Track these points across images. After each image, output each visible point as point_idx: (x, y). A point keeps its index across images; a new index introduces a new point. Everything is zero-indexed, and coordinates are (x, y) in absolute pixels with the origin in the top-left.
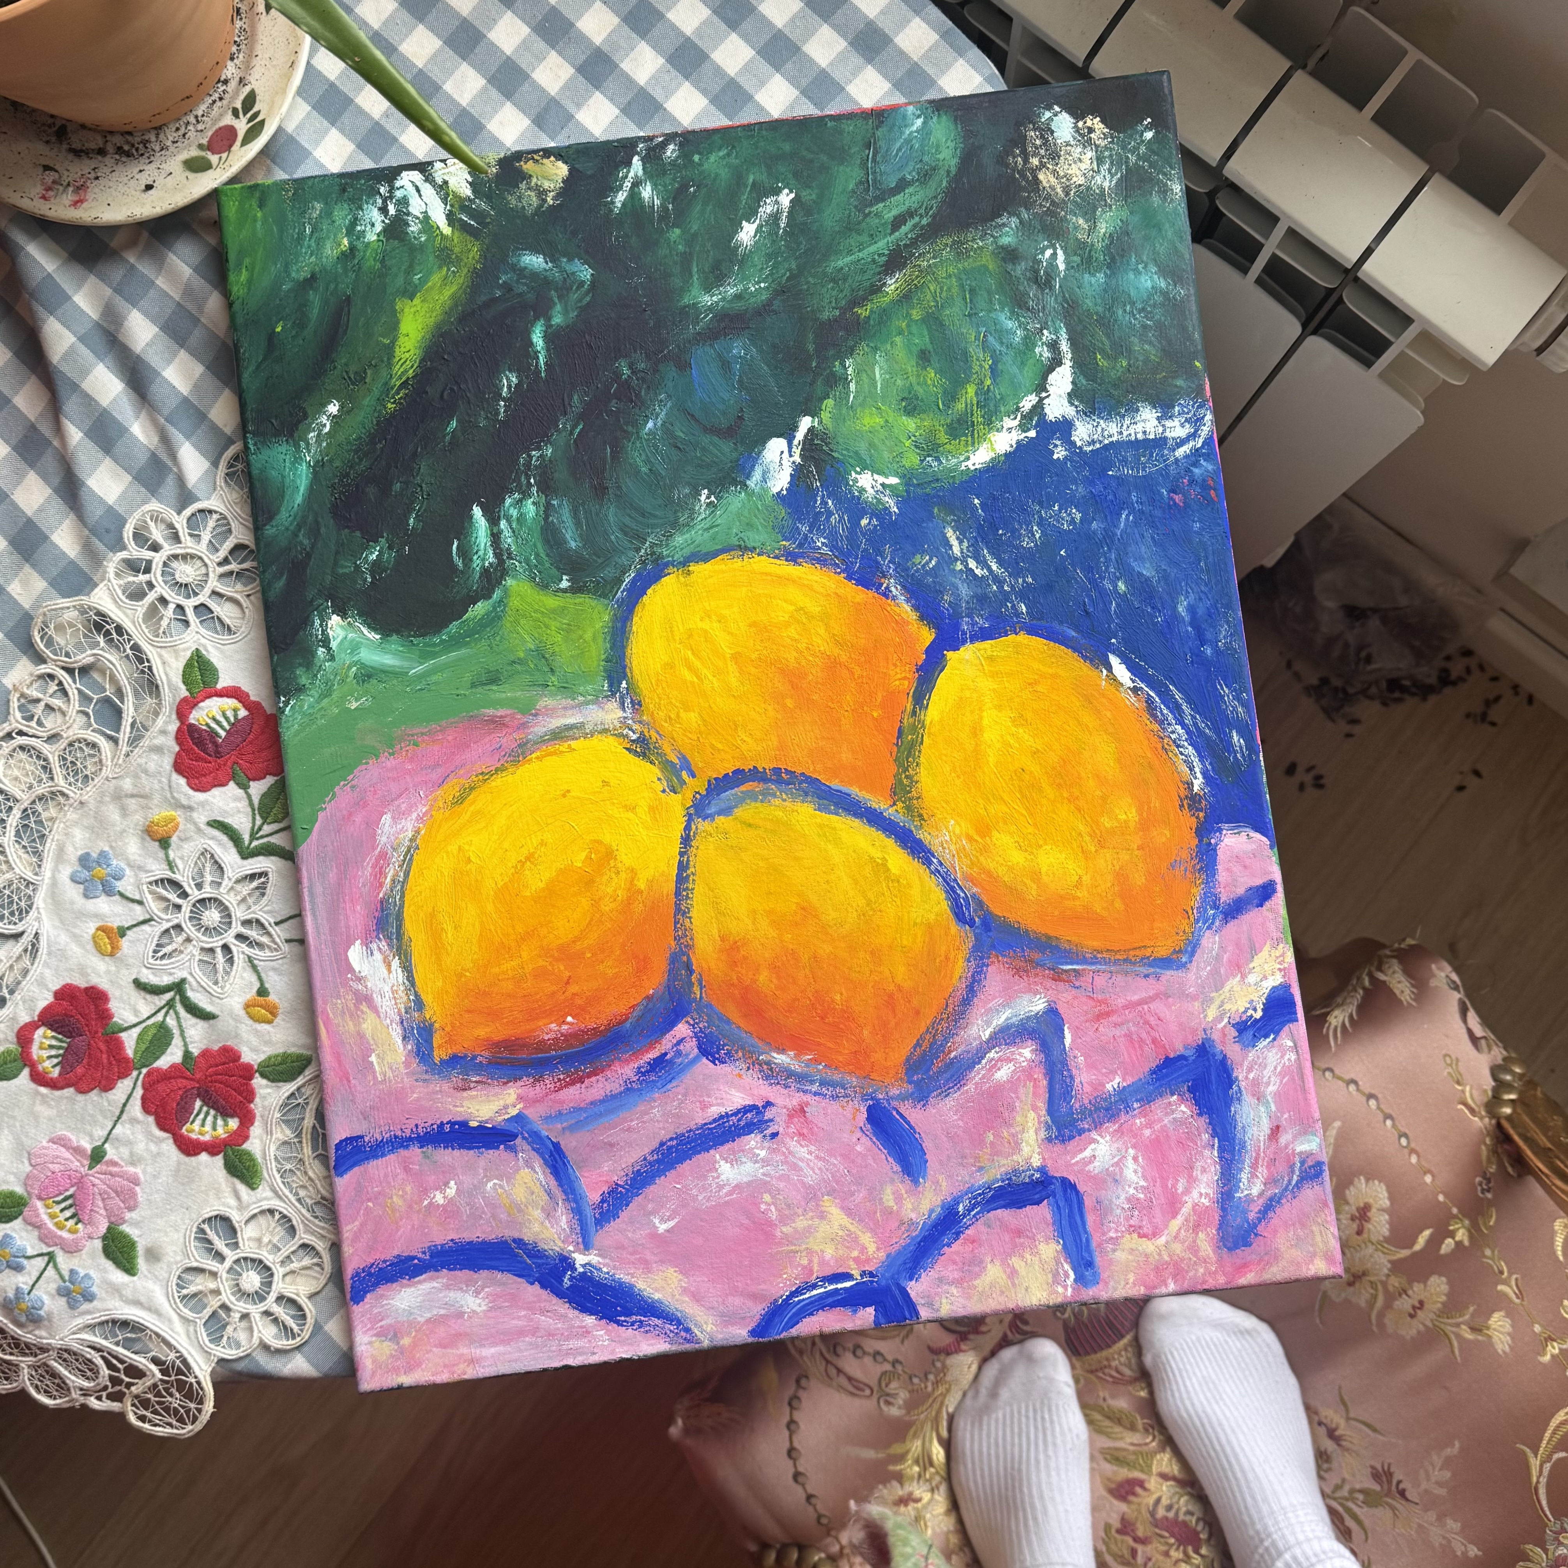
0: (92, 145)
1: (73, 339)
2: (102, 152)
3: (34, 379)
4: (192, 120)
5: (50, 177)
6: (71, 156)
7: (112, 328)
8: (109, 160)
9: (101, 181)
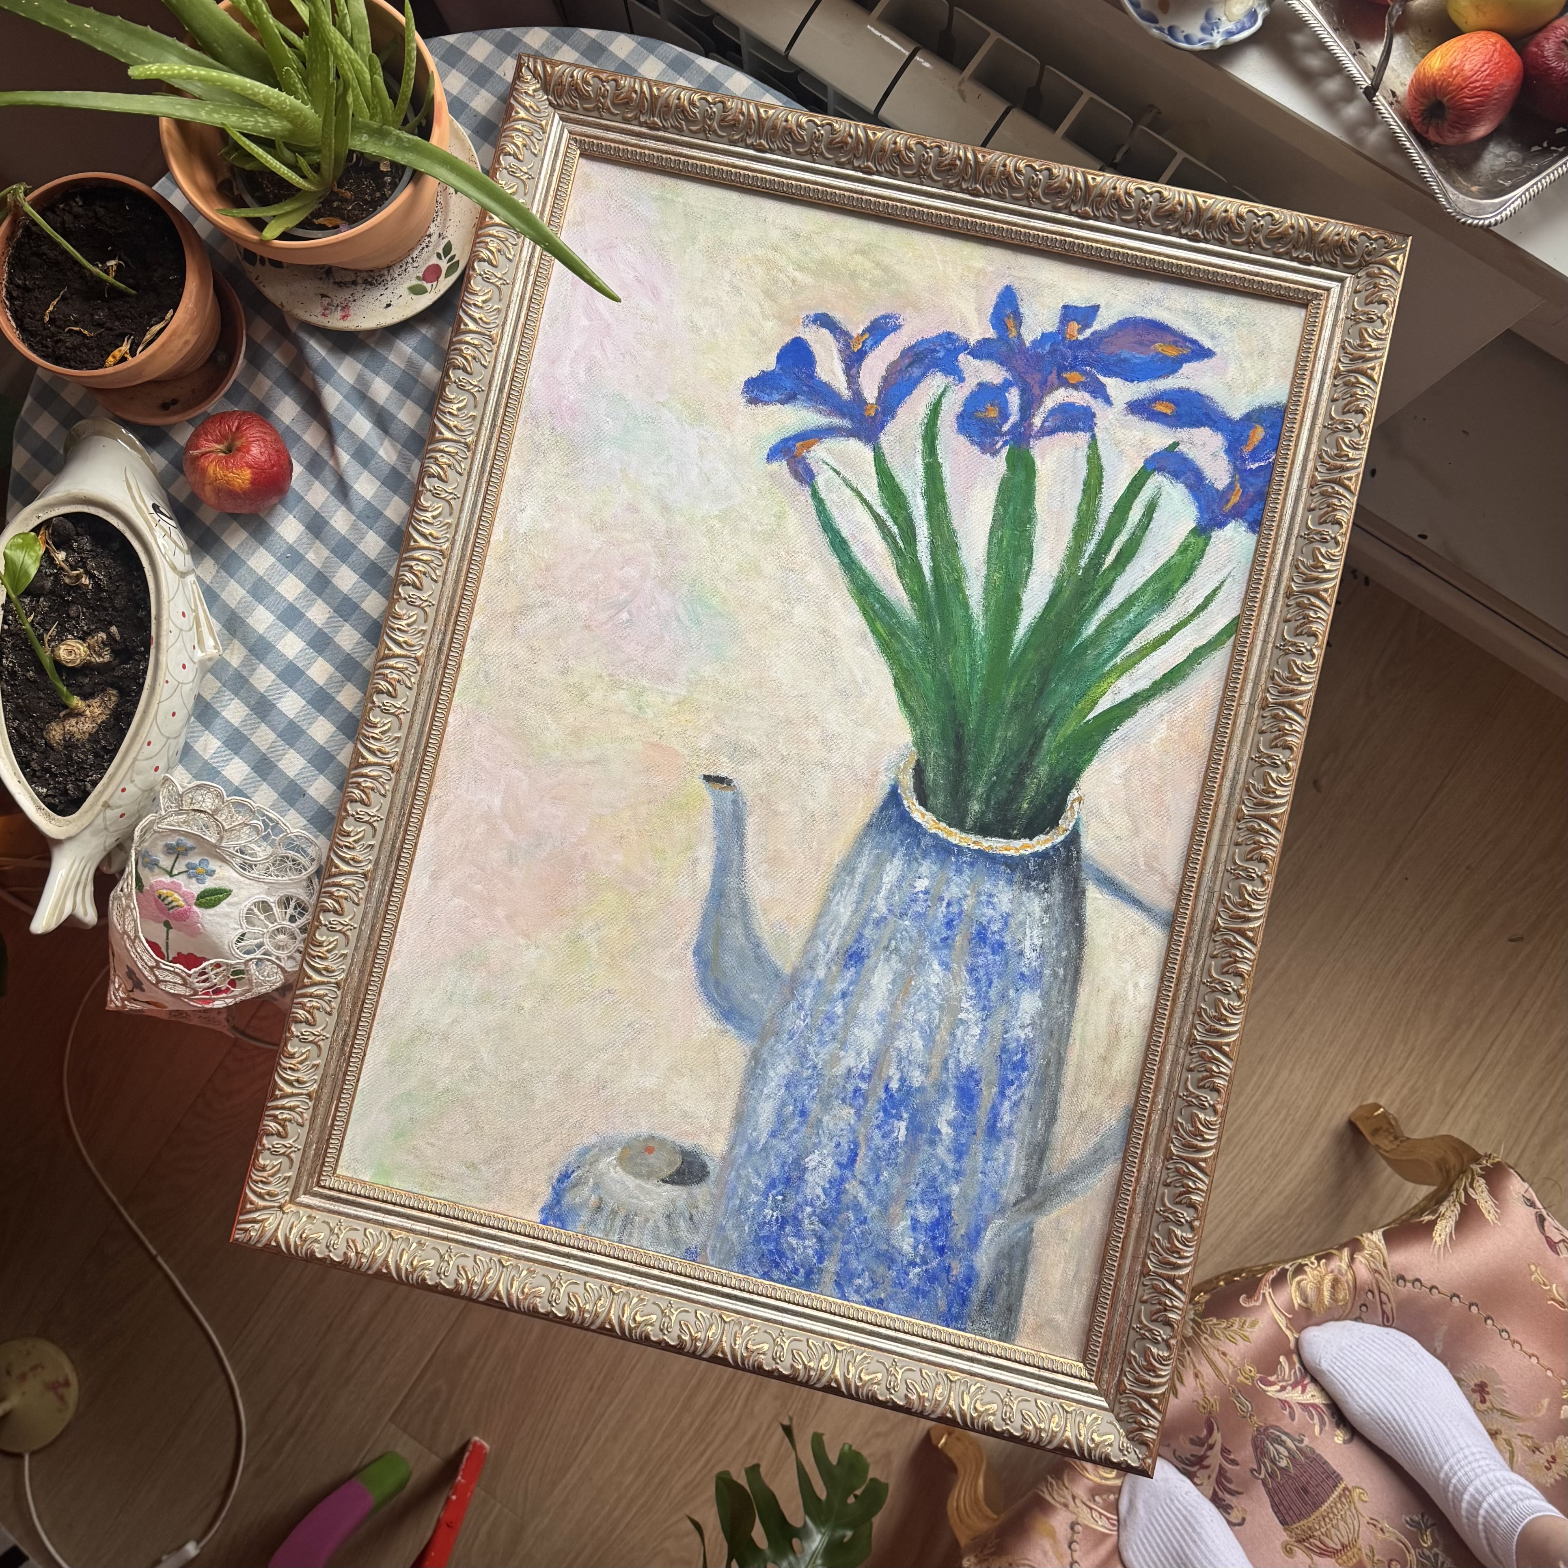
0: (348, 279)
1: (341, 397)
2: (355, 283)
3: (315, 423)
4: (410, 260)
5: (326, 301)
6: (336, 286)
7: (363, 389)
8: (360, 288)
9: (358, 302)
